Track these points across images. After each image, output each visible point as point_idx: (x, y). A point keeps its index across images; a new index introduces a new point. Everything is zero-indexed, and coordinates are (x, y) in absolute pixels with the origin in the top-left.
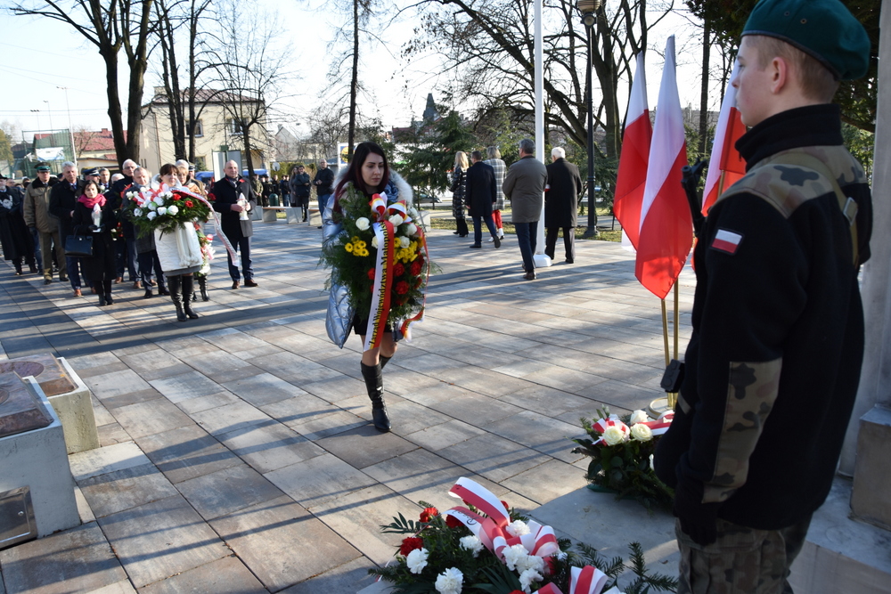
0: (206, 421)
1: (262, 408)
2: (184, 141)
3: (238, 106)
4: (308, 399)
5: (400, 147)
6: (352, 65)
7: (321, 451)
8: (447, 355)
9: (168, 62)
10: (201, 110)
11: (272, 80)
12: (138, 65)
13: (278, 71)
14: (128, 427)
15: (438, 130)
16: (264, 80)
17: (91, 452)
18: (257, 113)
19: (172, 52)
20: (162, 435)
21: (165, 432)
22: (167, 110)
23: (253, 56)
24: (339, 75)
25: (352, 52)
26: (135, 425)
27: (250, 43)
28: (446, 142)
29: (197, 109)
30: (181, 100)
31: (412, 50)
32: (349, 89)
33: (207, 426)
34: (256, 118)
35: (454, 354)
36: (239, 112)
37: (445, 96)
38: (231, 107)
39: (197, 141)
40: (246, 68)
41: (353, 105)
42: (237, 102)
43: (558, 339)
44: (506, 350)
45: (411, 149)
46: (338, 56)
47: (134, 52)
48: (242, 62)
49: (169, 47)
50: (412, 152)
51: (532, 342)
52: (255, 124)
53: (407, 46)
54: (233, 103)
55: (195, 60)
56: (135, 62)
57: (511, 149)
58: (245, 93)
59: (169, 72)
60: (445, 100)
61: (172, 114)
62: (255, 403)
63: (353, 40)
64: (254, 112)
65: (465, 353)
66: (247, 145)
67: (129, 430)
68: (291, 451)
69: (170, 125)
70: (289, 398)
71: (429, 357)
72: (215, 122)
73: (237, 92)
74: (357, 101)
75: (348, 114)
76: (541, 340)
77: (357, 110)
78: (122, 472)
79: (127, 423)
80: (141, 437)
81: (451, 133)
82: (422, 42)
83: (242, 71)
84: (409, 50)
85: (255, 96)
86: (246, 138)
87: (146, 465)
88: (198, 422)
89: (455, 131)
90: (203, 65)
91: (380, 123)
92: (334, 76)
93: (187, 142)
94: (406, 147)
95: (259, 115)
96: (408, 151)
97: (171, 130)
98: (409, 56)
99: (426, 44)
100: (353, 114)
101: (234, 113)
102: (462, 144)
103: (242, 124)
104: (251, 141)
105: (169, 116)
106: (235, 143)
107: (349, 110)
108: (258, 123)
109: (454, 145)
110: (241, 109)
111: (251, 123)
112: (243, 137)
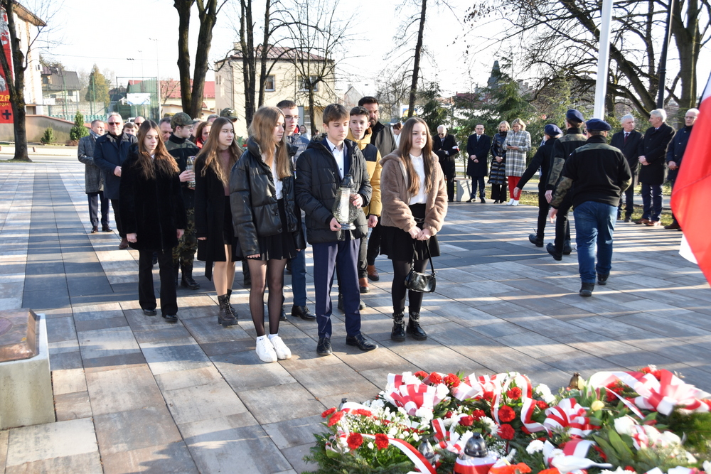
0: (177, 403)
1: (242, 394)
2: (254, 95)
3: (306, 64)
4: (294, 389)
5: (457, 113)
6: (418, 29)
7: (285, 465)
9: (245, 19)
10: (272, 67)
11: (340, 40)
12: (208, 19)
13: (346, 32)
14: (95, 398)
15: (495, 98)
16: (332, 40)
17: (43, 427)
18: (323, 71)
19: (249, 9)
20: (125, 414)
21: (130, 412)
22: (241, 64)
23: (323, 16)
24: (405, 39)
25: (420, 16)
26: (103, 397)
27: (321, 4)
28: (502, 109)
29: (269, 65)
30: (255, 56)
31: (476, 14)
32: (413, 53)
33: (176, 410)
34: (322, 76)
36: (306, 71)
37: (505, 62)
38: (299, 65)
39: (267, 95)
40: (316, 27)
41: (416, 69)
42: (305, 60)
45: (467, 115)
46: (405, 20)
47: (205, 6)
48: (313, 22)
49: (247, 4)
50: (466, 118)
52: (320, 82)
53: (472, 11)
54: (302, 61)
55: (270, 18)
56: (205, 17)
58: (313, 52)
59: (246, 29)
60: (505, 66)
61: (245, 68)
62: (236, 387)
63: (421, 4)
64: (320, 70)
66: (311, 101)
67: (94, 403)
68: (252, 460)
69: (243, 79)
70: (274, 385)
72: (283, 78)
73: (306, 50)
74: (421, 65)
75: (411, 78)
77: (420, 74)
78: (60, 461)
79: (97, 393)
80: (102, 415)
81: (507, 102)
82: (486, 7)
83: (312, 30)
84: (473, 14)
85: (322, 55)
86: (311, 96)
87: (89, 454)
88: (169, 403)
89: (512, 100)
90: (277, 23)
91: (438, 87)
92: (400, 40)
93: (257, 96)
94: (461, 113)
95: (325, 74)
96: (463, 117)
97: (243, 83)
98: (472, 21)
99: (491, 9)
100: (415, 77)
101: (302, 70)
102: (518, 113)
103: (307, 81)
104: (315, 98)
105: (242, 71)
106: (300, 99)
107: (412, 73)
108: (323, 81)
109: (509, 113)
110: (308, 67)
111: (317, 81)
112: (308, 93)
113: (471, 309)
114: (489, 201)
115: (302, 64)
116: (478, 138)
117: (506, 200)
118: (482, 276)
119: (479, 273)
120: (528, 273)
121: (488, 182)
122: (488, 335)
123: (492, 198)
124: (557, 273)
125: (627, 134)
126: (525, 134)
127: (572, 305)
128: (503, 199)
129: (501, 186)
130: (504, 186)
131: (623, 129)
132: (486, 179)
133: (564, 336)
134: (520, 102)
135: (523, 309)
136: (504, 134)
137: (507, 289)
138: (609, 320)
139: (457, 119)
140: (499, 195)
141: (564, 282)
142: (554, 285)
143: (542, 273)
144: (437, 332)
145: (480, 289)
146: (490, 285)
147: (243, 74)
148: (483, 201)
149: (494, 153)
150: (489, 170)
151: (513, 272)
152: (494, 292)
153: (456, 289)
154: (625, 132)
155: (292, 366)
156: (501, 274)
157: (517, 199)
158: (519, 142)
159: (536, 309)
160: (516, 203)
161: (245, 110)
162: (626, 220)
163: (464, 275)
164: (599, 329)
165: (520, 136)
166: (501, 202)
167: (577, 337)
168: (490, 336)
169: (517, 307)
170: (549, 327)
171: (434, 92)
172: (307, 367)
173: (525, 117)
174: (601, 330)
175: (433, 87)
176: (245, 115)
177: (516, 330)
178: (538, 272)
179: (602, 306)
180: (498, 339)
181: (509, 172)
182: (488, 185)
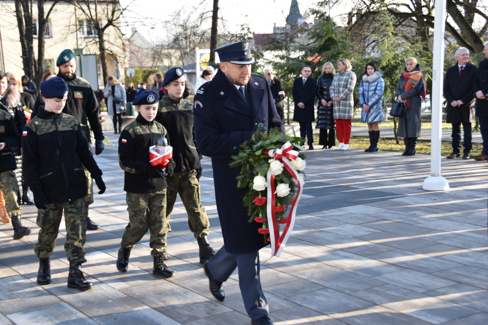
2: (31, 42)
5: (269, 55)
8: (347, 292)
10: (51, 9)
15: (312, 38)
18: (113, 14)
22: (12, 5)
28: (321, 50)
29: (47, 7)
34: (112, 20)
35: (355, 291)
36: (93, 14)
38: (85, 7)
39: (46, 40)
41: (216, 9)
43: (477, 279)
44: (415, 289)
50: (283, 61)
51: (444, 281)
52: (111, 27)
57: (394, 58)
61: (18, 11)
64: (110, 13)
65: (366, 290)
66: (102, 49)
69: (16, 23)
71: (327, 293)
72: (66, 24)
75: (210, 20)
76: (455, 279)
77: (219, 15)
81: (326, 41)
86: (101, 42)
89: (330, 40)
93: (35, 43)
95: (115, 18)
96: (278, 60)
97: (17, 29)
100: (215, 18)
101: (89, 15)
102: (339, 53)
103: (97, 26)
104: (106, 45)
105: (15, 14)
106: (89, 46)
107: (211, 14)
108: (114, 26)
109: (329, 53)
110: (96, 10)
111: (107, 26)
112: (98, 40)
113: (339, 252)
114: (318, 147)
115: (88, 6)
116: (304, 82)
117: (334, 145)
118: (338, 221)
119: (334, 218)
120: (384, 215)
121: (316, 127)
122: (366, 275)
123: (320, 143)
124: (412, 213)
125: (462, 67)
126: (349, 75)
127: (438, 242)
128: (332, 143)
129: (328, 131)
130: (332, 131)
131: (457, 63)
132: (314, 125)
133: (441, 271)
134: (339, 42)
135: (391, 248)
136: (330, 77)
137: (368, 231)
138: (481, 254)
139: (273, 62)
140: (327, 141)
141: (423, 221)
142: (413, 225)
143: (397, 214)
144: (314, 276)
145: (341, 233)
146: (349, 229)
147: (16, 18)
148: (311, 148)
149: (320, 96)
150: (316, 116)
151: (368, 215)
152: (355, 234)
153: (317, 234)
154: (459, 66)
155: (184, 319)
156: (357, 218)
157: (347, 142)
158: (343, 83)
159: (404, 248)
160: (345, 147)
161: (22, 60)
162: (465, 158)
163: (320, 220)
164: (474, 263)
165: (345, 77)
166: (330, 147)
167: (455, 271)
168: (368, 275)
169: (384, 247)
170: (424, 264)
171: (245, 35)
172: (200, 318)
173: (347, 56)
174: (477, 263)
175: (243, 29)
176: (22, 66)
177: (393, 269)
178: (393, 213)
179: (469, 241)
180: (377, 278)
181: (337, 115)
182: (316, 131)
